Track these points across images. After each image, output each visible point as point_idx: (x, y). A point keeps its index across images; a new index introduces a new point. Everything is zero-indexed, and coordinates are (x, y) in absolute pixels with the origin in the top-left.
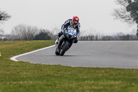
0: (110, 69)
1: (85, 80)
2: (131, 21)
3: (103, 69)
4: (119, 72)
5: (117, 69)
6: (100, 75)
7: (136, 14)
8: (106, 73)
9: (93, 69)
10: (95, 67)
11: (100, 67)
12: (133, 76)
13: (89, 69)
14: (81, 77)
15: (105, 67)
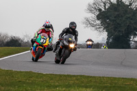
0: (81, 76)
1: (56, 87)
2: (101, 29)
3: (74, 76)
4: (90, 79)
5: (88, 77)
6: (71, 82)
7: (106, 22)
8: (77, 80)
9: (65, 76)
10: (66, 74)
11: (71, 74)
12: (104, 83)
13: (60, 76)
14: (52, 84)
15: (76, 74)
